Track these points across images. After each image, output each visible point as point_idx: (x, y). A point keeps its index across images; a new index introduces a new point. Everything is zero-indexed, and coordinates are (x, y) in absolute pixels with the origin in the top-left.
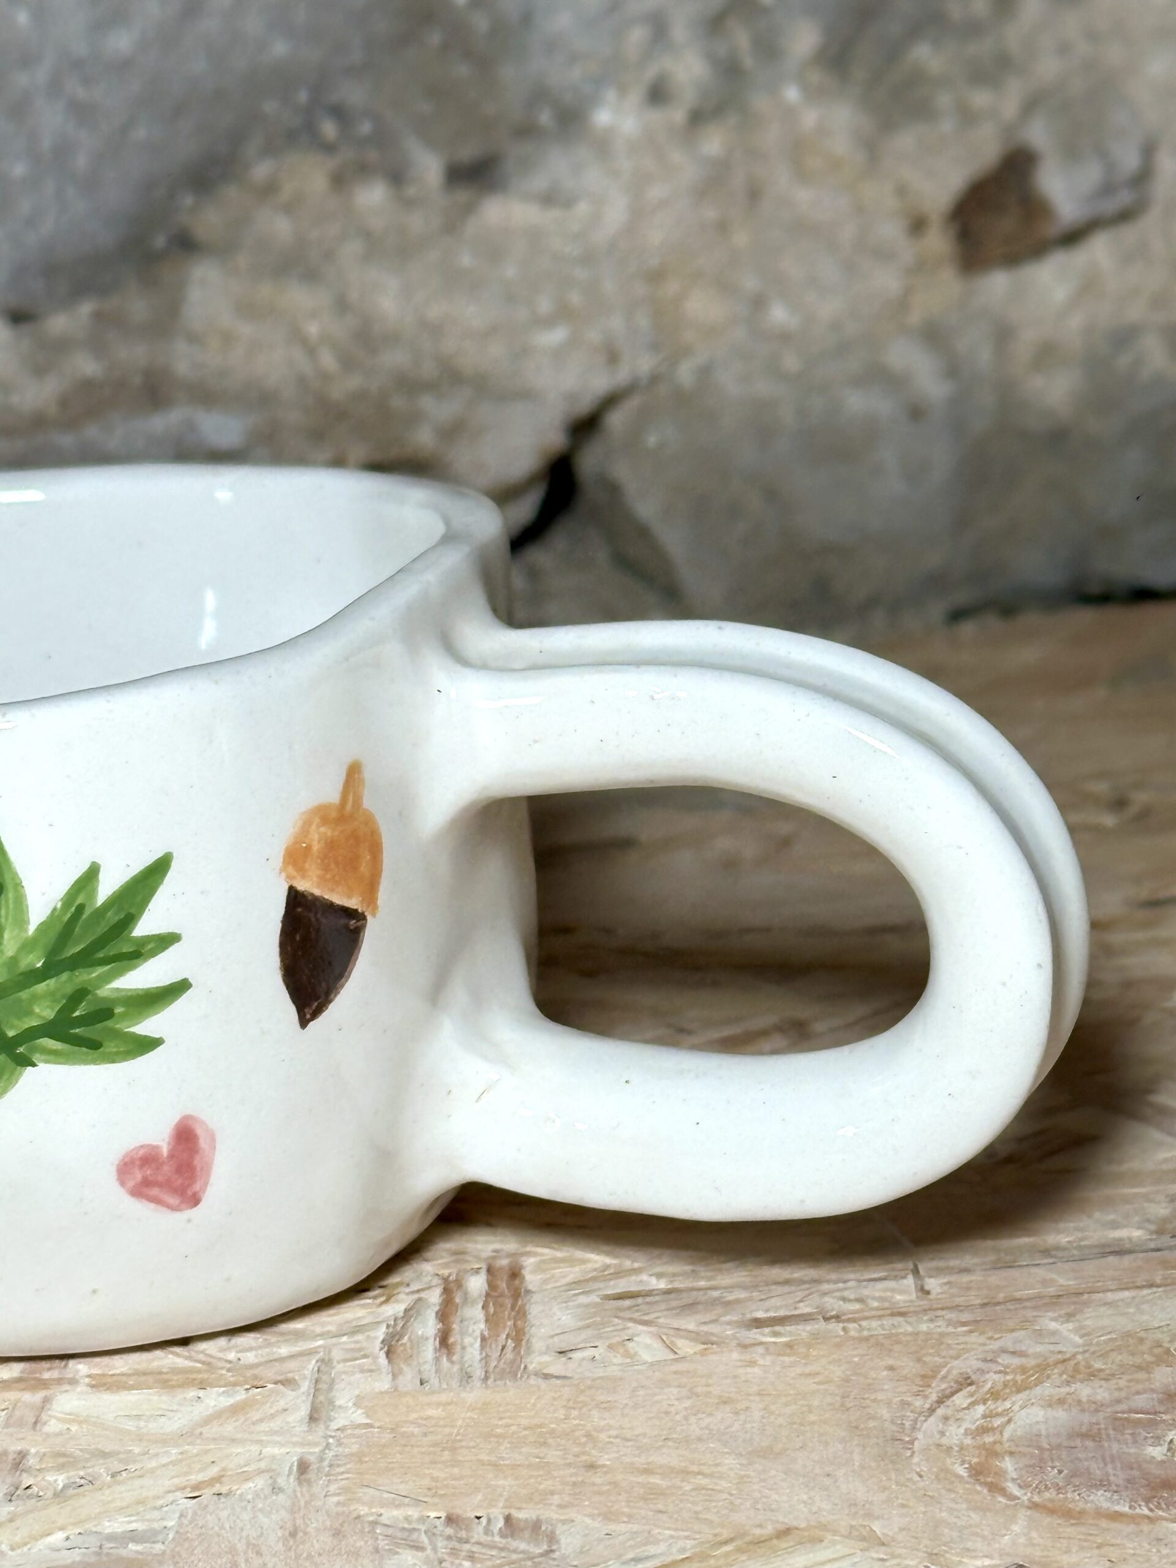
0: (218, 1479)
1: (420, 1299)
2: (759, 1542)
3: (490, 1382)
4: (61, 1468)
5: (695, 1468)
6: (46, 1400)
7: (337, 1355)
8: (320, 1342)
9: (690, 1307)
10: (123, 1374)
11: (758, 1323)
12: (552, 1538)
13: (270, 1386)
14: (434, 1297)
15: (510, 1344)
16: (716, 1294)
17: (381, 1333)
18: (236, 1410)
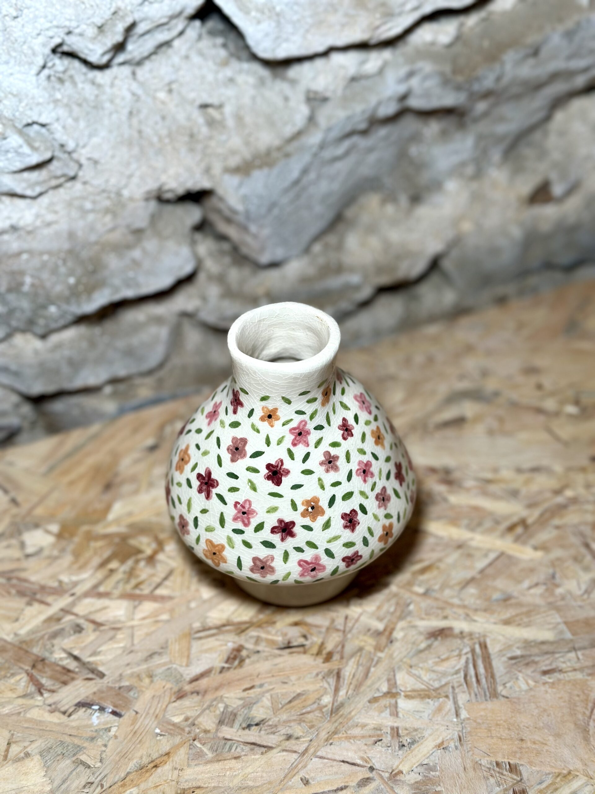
0: (442, 743)
1: (468, 659)
2: (565, 776)
3: (491, 698)
4: (407, 734)
5: (544, 742)
6: (396, 703)
7: (456, 685)
8: (449, 678)
9: (527, 664)
10: (410, 691)
11: (545, 673)
12: (521, 775)
13: (444, 699)
14: (470, 655)
15: (492, 681)
16: (532, 658)
17: (462, 674)
18: (439, 709)
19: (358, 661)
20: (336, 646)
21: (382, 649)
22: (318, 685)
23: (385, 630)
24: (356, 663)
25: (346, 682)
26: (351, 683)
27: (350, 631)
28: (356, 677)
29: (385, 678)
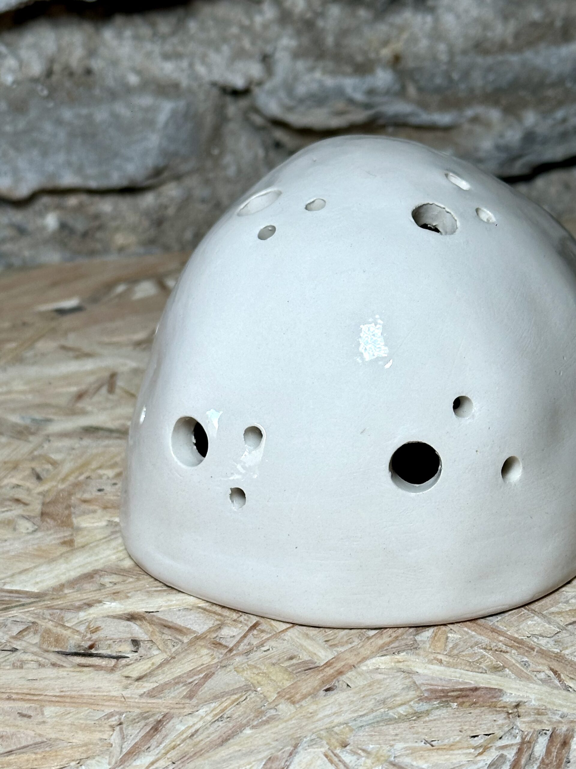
19: (223, 711)
20: (192, 673)
21: (298, 697)
22: (98, 735)
23: (328, 664)
24: (218, 710)
25: (167, 741)
26: (174, 748)
27: (247, 653)
28: (196, 739)
29: (266, 754)
